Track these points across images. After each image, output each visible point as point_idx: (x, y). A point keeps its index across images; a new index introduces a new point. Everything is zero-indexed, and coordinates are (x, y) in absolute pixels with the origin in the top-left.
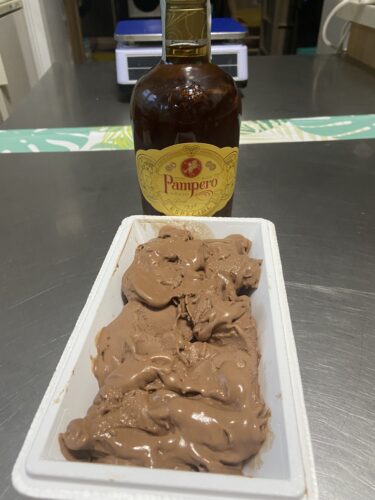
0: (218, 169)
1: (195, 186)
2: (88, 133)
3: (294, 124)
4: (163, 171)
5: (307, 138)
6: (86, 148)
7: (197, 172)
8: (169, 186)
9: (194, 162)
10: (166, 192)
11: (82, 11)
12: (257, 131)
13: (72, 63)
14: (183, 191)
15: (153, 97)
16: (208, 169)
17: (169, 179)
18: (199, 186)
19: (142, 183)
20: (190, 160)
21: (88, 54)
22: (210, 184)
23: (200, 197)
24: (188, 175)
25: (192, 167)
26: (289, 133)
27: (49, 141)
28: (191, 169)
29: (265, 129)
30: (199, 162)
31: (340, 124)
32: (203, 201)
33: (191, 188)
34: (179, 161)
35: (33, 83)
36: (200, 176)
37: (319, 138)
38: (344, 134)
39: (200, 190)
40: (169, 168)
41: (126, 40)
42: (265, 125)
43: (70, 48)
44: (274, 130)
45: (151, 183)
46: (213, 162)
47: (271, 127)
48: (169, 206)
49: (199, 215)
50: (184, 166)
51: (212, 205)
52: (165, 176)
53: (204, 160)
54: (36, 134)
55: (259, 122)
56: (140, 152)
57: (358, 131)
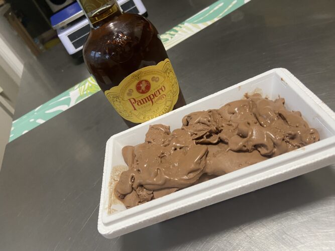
0: (161, 79)
1: (152, 97)
2: (68, 94)
3: (189, 22)
4: (126, 98)
5: (202, 26)
6: (72, 104)
7: (148, 87)
8: (136, 105)
9: (144, 82)
10: (135, 109)
11: (24, 23)
12: (170, 39)
13: (35, 57)
14: (146, 104)
15: (98, 54)
16: (154, 82)
17: (133, 101)
18: (154, 95)
19: (118, 110)
20: (140, 83)
21: (41, 47)
22: (161, 91)
23: (159, 102)
24: (143, 92)
25: (143, 86)
26: (189, 29)
27: (47, 112)
28: (144, 88)
29: (174, 35)
30: (146, 81)
31: (217, 8)
32: (162, 104)
33: (150, 99)
34: (133, 86)
35: (18, 82)
36: (152, 89)
37: (209, 23)
38: (223, 12)
39: (156, 98)
40: (129, 94)
41: (61, 26)
42: (172, 32)
43: (29, 50)
44: (179, 32)
45: (123, 108)
46: (156, 76)
47: (177, 31)
48: (142, 117)
49: (164, 113)
50: (138, 88)
51: (169, 103)
52: (130, 100)
53: (149, 78)
54: (37, 111)
55: (168, 32)
56: (106, 92)
57: (230, 6)
